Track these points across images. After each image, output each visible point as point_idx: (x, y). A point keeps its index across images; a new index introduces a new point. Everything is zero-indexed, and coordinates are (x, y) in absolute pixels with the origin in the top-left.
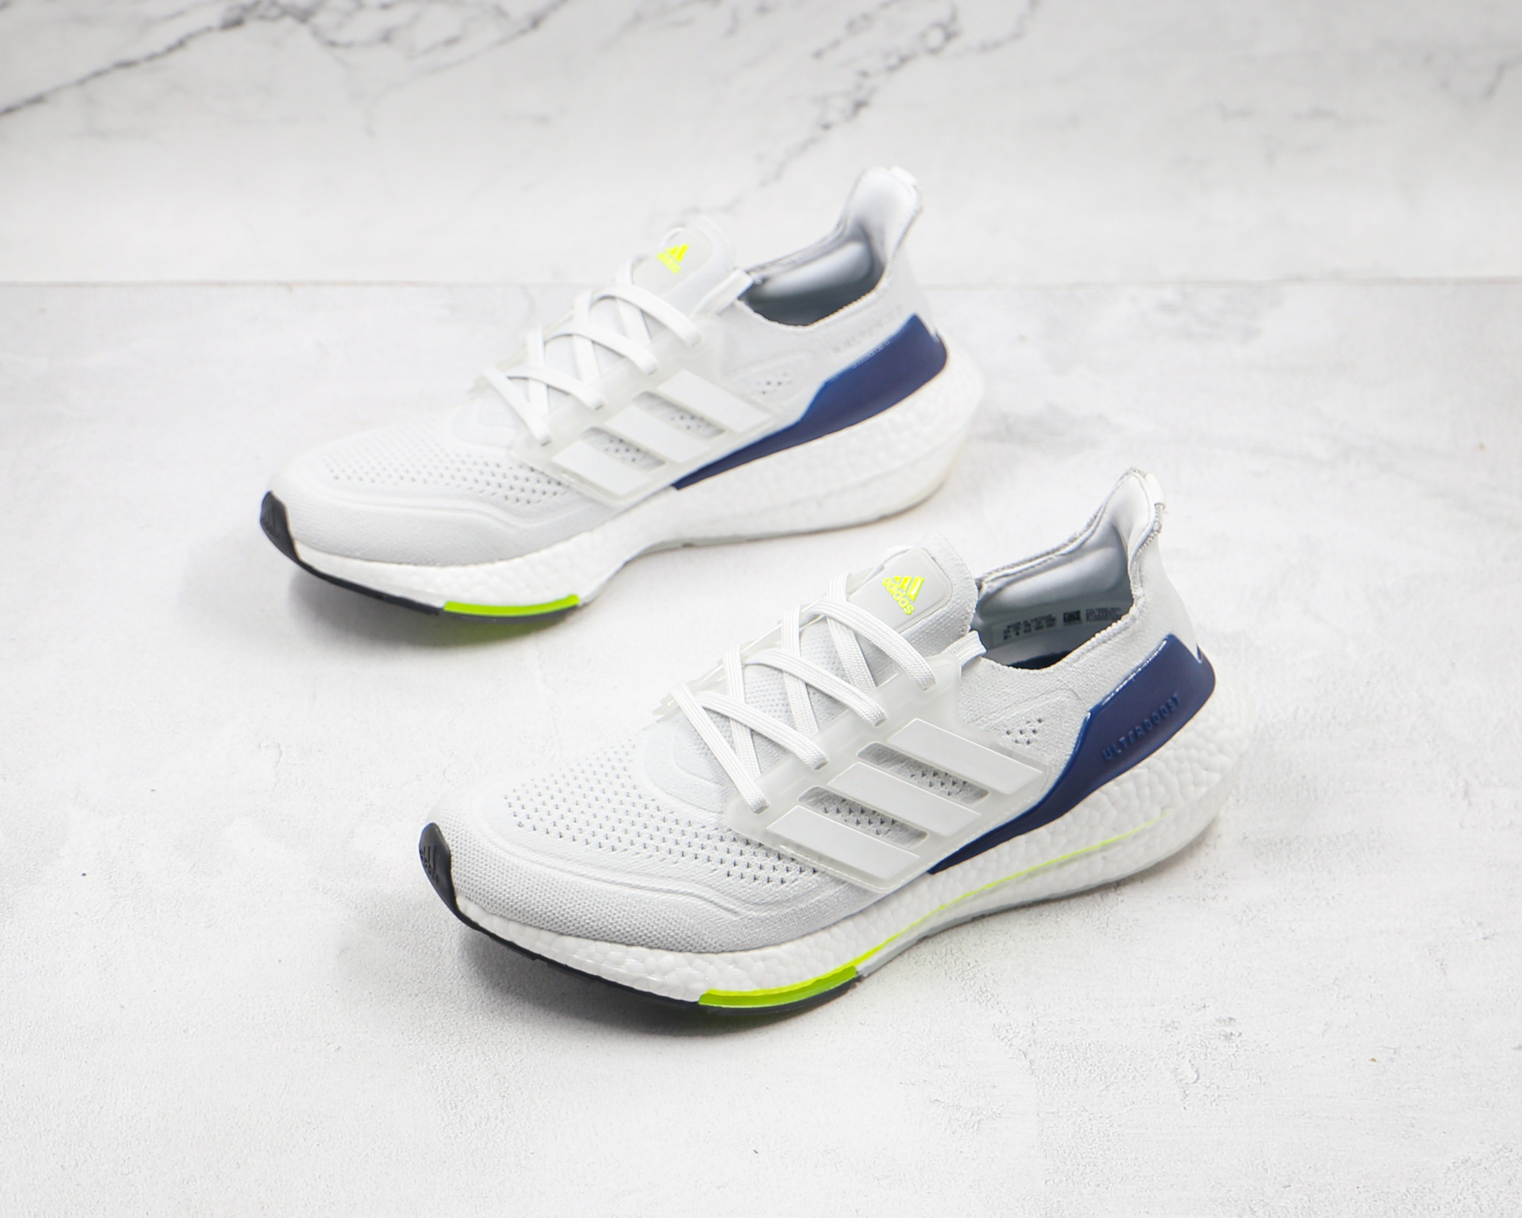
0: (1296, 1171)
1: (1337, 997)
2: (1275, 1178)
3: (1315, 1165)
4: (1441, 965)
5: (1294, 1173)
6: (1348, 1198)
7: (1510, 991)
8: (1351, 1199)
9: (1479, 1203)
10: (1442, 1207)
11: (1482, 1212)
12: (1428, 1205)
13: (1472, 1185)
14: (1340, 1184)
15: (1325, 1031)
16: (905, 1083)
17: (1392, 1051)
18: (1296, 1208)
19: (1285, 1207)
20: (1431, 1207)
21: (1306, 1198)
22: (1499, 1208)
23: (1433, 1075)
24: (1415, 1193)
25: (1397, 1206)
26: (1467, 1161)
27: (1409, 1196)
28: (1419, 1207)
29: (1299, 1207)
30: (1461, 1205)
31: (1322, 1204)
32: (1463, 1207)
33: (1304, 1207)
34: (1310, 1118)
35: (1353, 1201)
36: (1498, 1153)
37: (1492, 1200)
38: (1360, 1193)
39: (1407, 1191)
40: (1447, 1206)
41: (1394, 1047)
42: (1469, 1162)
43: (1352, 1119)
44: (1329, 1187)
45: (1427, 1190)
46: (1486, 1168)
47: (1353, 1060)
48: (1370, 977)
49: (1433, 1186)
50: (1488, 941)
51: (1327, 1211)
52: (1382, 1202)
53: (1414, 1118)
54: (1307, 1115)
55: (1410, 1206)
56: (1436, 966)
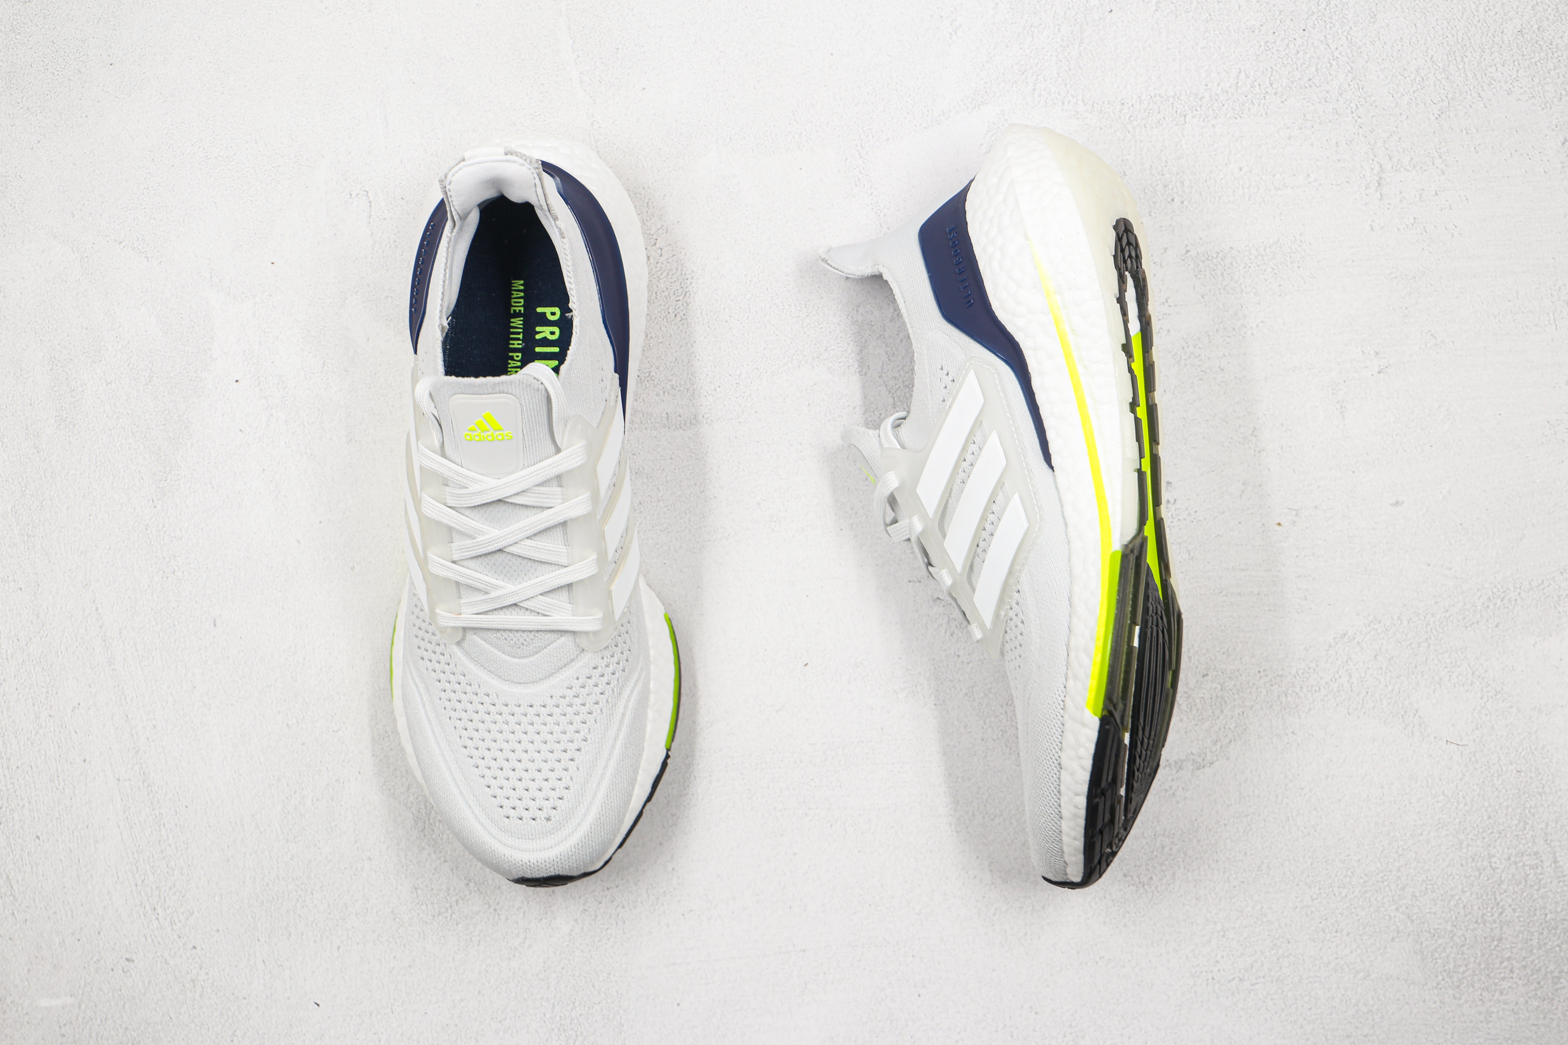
0: (1213, 658)
1: (1255, 451)
2: (1197, 667)
3: (1228, 650)
4: (1341, 406)
5: (1211, 660)
6: (1251, 684)
7: (1394, 436)
8: (1254, 684)
9: (1351, 681)
10: (1322, 688)
11: (1352, 691)
12: (1312, 686)
13: (1347, 662)
14: (1246, 669)
15: (1243, 492)
16: (914, 581)
17: (1294, 513)
18: (1211, 698)
19: (1203, 698)
20: (1314, 689)
21: (1219, 687)
22: (1365, 686)
23: (1325, 540)
24: (1303, 673)
25: (1288, 690)
26: (1345, 635)
27: (1298, 677)
28: (1305, 690)
29: (1214, 698)
30: (1337, 684)
31: (1231, 692)
32: (1338, 687)
33: (1217, 697)
34: (1226, 596)
35: (1255, 687)
36: (1369, 626)
37: (1361, 677)
38: (1260, 677)
39: (1297, 672)
40: (1326, 686)
41: (1296, 508)
42: (1346, 636)
43: (1258, 594)
44: (1237, 673)
45: (1312, 670)
46: (1359, 643)
47: (1263, 524)
48: (1282, 425)
49: (1317, 666)
50: (1382, 375)
51: (1235, 700)
52: (1277, 686)
53: (1307, 590)
54: (1224, 593)
55: (1298, 690)
56: (1337, 409)
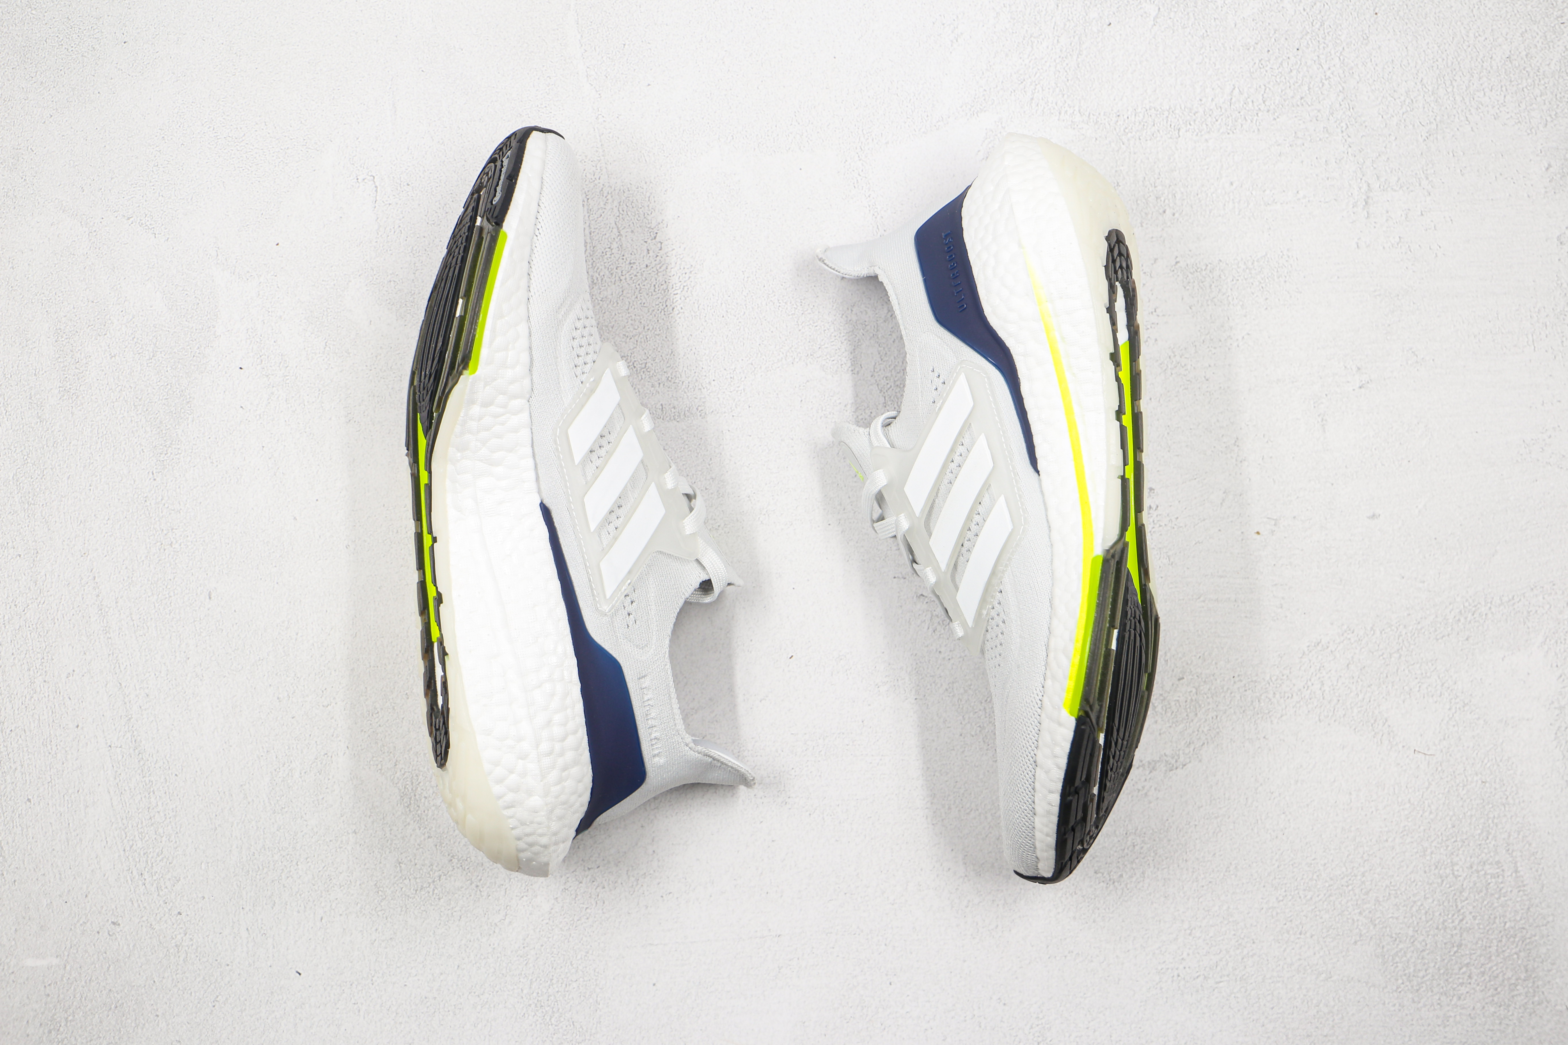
0: (1189, 662)
1: (1236, 460)
2: (1173, 671)
3: (1204, 654)
4: (1322, 420)
5: (1187, 664)
6: (1225, 689)
7: (1373, 450)
8: (1228, 689)
9: (1323, 689)
10: (1294, 695)
11: (1323, 698)
12: (1285, 693)
13: (1320, 670)
14: (1221, 674)
15: (1223, 500)
16: (898, 577)
17: (1273, 522)
18: (1186, 701)
19: (1178, 701)
20: (1286, 695)
21: (1194, 691)
22: (1337, 694)
23: (1302, 550)
24: (1276, 680)
25: (1261, 695)
26: (1318, 644)
27: (1271, 684)
28: (1277, 696)
29: (1188, 701)
30: (1309, 691)
31: (1205, 696)
32: (1310, 694)
33: (1192, 700)
34: (1204, 601)
35: (1229, 691)
36: (1343, 635)
37: (1332, 685)
38: (1235, 682)
39: (1270, 678)
40: (1299, 693)
41: (1275, 518)
42: (1320, 645)
43: (1236, 601)
44: (1212, 678)
45: (1285, 677)
46: (1332, 651)
47: (1242, 533)
48: (1264, 436)
49: (1290, 673)
50: (1363, 390)
51: (1209, 704)
52: (1250, 691)
53: (1283, 598)
54: (1202, 599)
55: (1271, 696)
56: (1318, 422)
